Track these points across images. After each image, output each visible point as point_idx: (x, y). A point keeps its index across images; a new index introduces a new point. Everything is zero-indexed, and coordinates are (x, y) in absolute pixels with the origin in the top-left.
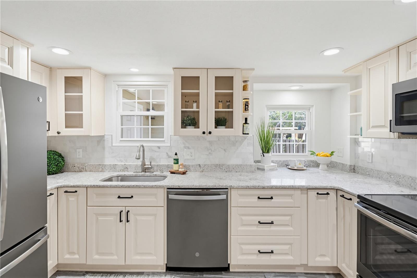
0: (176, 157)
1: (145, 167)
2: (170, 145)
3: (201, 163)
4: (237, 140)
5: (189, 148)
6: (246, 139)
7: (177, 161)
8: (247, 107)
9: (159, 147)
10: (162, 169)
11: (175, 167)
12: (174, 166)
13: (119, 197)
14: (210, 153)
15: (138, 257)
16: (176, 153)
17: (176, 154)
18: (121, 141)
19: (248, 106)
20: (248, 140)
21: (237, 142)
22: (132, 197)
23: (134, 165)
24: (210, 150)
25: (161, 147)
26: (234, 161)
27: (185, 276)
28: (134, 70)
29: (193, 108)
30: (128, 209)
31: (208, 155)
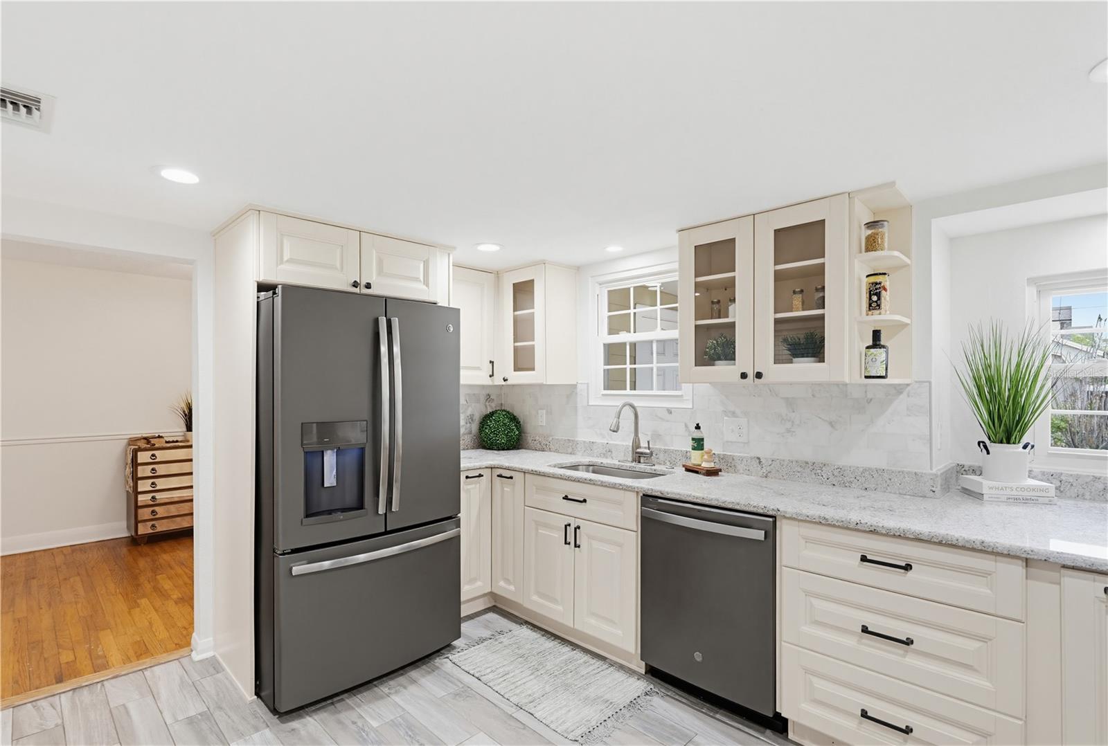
0: (697, 434)
1: (638, 450)
2: (691, 407)
3: (765, 454)
4: (870, 396)
5: (734, 414)
6: (901, 393)
7: (699, 444)
8: (875, 298)
9: (670, 411)
10: (674, 459)
11: (696, 458)
12: (692, 454)
13: (566, 498)
14: (788, 431)
16: (698, 425)
17: (698, 427)
18: (603, 395)
19: (878, 295)
20: (908, 396)
21: (870, 401)
22: (585, 501)
23: (623, 445)
24: (789, 421)
25: (673, 410)
27: (677, 697)
28: (614, 249)
29: (728, 317)
30: (579, 522)
31: (783, 436)
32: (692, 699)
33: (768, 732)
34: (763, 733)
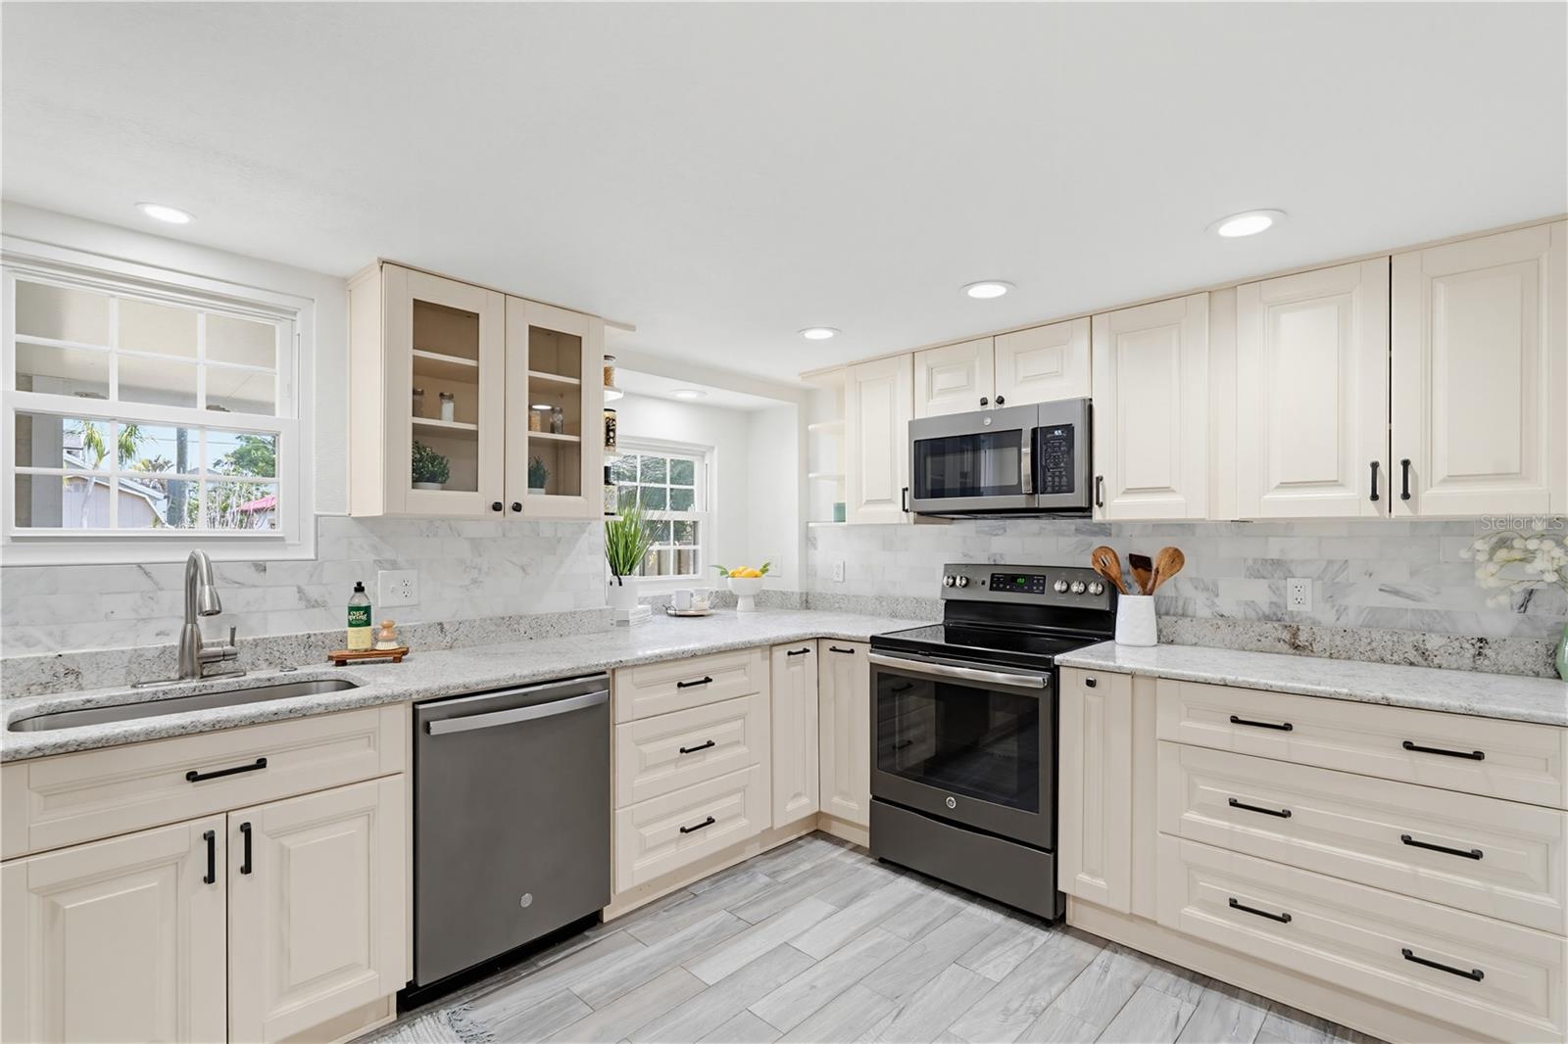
0: (360, 600)
1: (203, 652)
2: (313, 557)
3: (442, 614)
4: (559, 535)
5: (394, 565)
6: (584, 532)
7: (362, 616)
8: (611, 434)
9: (260, 567)
10: (277, 654)
11: (358, 639)
12: (349, 634)
13: (193, 777)
14: (474, 581)
15: (294, 1005)
16: (359, 584)
17: (359, 588)
18: (15, 539)
19: (613, 431)
20: (590, 534)
21: (559, 540)
22: (261, 764)
24: (475, 568)
25: (268, 564)
26: (552, 603)
27: (479, 994)
28: (165, 215)
29: (440, 419)
31: (468, 590)
32: (499, 977)
33: (587, 933)
34: (588, 938)
